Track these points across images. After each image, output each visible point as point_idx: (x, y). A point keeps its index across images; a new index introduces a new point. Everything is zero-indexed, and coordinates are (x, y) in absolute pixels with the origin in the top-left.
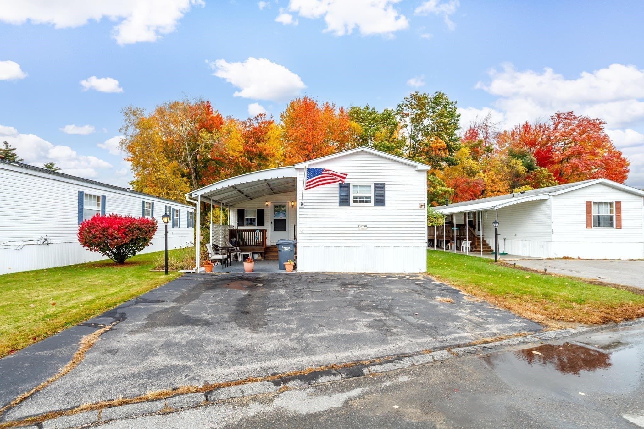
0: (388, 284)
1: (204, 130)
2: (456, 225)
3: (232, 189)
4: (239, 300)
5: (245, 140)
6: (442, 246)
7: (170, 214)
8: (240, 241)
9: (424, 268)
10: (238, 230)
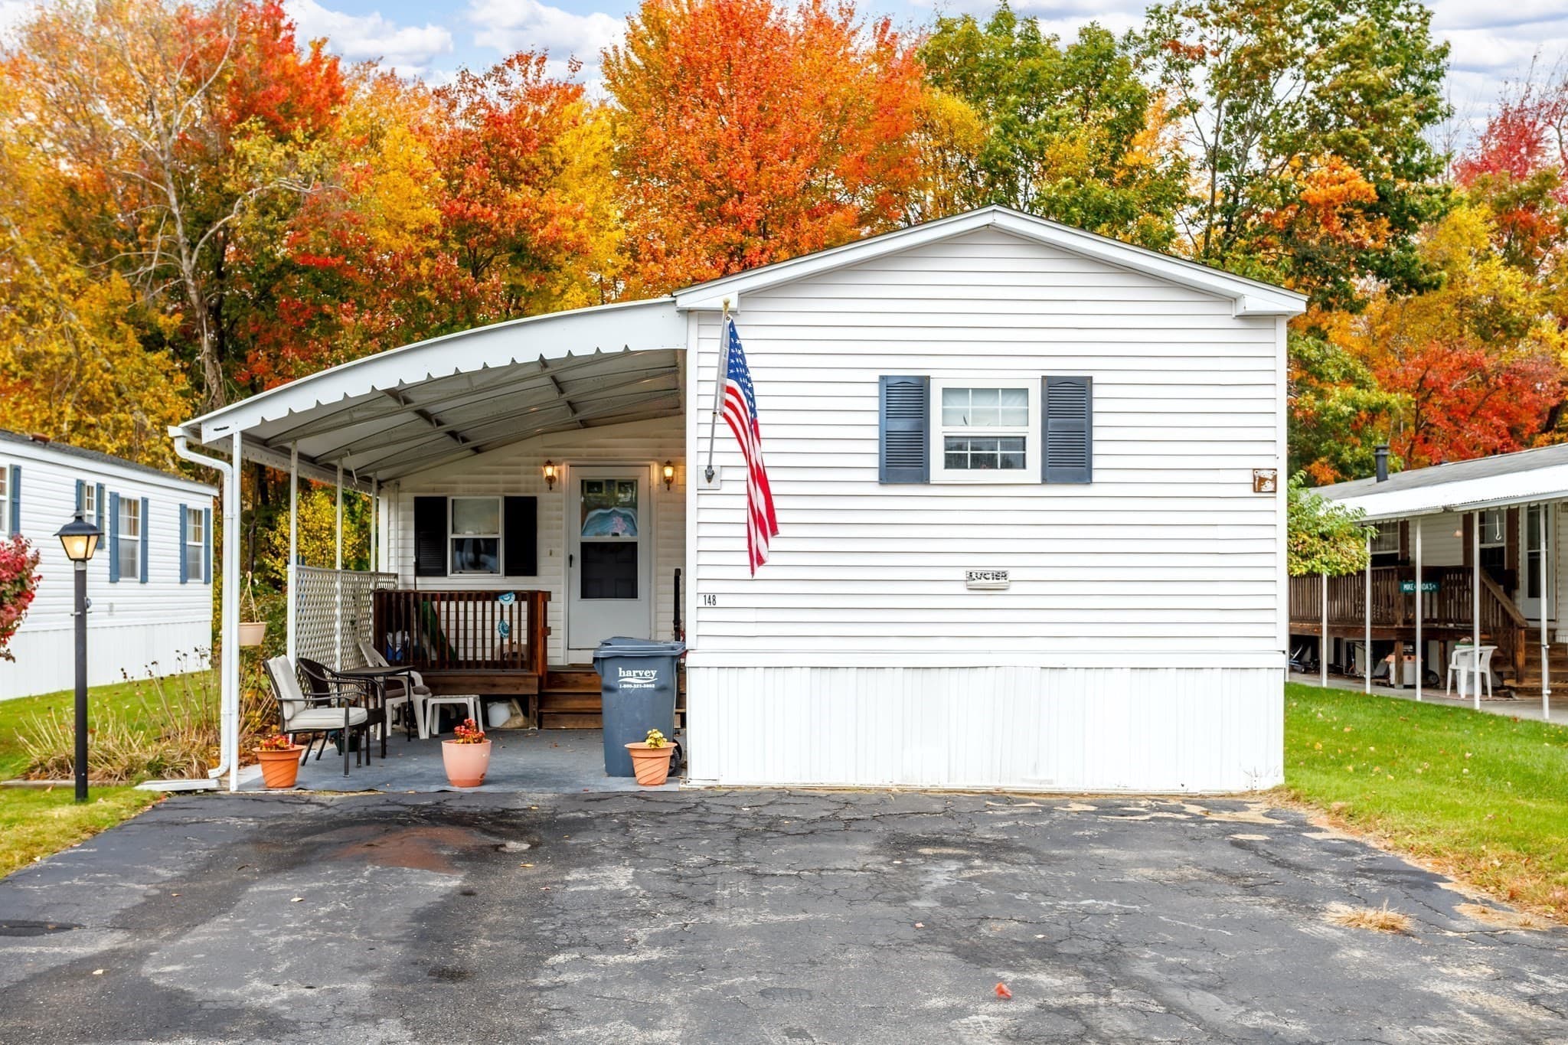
0: (1103, 840)
1: (254, 123)
2: (1425, 569)
3: (392, 403)
4: (420, 916)
5: (448, 178)
6: (1358, 669)
7: (100, 518)
8: (426, 643)
9: (1270, 771)
10: (416, 594)
